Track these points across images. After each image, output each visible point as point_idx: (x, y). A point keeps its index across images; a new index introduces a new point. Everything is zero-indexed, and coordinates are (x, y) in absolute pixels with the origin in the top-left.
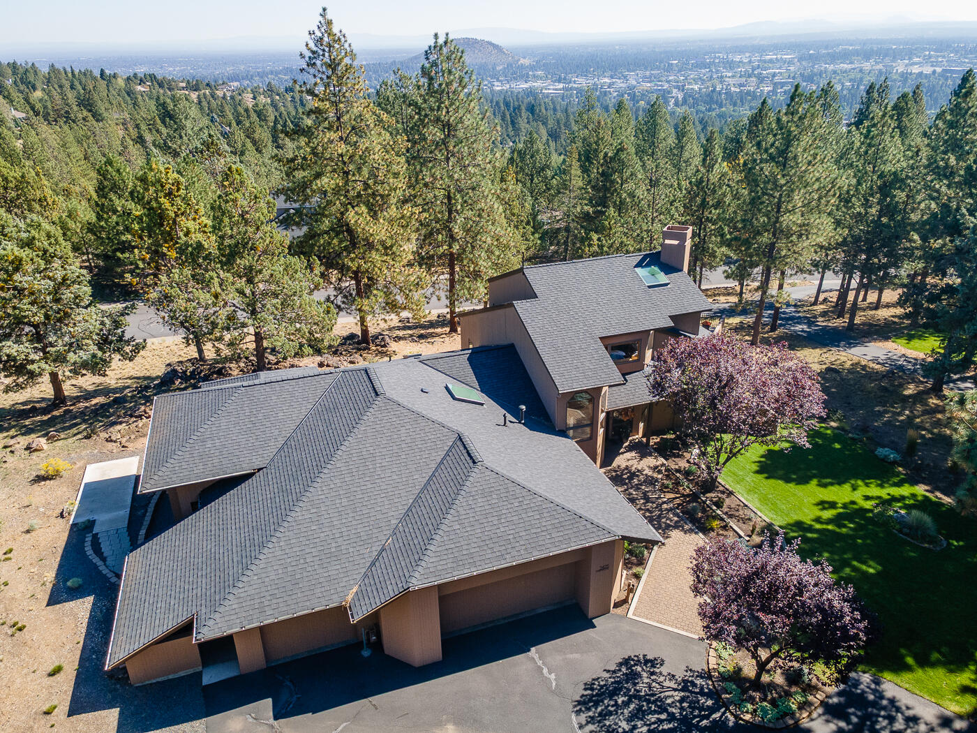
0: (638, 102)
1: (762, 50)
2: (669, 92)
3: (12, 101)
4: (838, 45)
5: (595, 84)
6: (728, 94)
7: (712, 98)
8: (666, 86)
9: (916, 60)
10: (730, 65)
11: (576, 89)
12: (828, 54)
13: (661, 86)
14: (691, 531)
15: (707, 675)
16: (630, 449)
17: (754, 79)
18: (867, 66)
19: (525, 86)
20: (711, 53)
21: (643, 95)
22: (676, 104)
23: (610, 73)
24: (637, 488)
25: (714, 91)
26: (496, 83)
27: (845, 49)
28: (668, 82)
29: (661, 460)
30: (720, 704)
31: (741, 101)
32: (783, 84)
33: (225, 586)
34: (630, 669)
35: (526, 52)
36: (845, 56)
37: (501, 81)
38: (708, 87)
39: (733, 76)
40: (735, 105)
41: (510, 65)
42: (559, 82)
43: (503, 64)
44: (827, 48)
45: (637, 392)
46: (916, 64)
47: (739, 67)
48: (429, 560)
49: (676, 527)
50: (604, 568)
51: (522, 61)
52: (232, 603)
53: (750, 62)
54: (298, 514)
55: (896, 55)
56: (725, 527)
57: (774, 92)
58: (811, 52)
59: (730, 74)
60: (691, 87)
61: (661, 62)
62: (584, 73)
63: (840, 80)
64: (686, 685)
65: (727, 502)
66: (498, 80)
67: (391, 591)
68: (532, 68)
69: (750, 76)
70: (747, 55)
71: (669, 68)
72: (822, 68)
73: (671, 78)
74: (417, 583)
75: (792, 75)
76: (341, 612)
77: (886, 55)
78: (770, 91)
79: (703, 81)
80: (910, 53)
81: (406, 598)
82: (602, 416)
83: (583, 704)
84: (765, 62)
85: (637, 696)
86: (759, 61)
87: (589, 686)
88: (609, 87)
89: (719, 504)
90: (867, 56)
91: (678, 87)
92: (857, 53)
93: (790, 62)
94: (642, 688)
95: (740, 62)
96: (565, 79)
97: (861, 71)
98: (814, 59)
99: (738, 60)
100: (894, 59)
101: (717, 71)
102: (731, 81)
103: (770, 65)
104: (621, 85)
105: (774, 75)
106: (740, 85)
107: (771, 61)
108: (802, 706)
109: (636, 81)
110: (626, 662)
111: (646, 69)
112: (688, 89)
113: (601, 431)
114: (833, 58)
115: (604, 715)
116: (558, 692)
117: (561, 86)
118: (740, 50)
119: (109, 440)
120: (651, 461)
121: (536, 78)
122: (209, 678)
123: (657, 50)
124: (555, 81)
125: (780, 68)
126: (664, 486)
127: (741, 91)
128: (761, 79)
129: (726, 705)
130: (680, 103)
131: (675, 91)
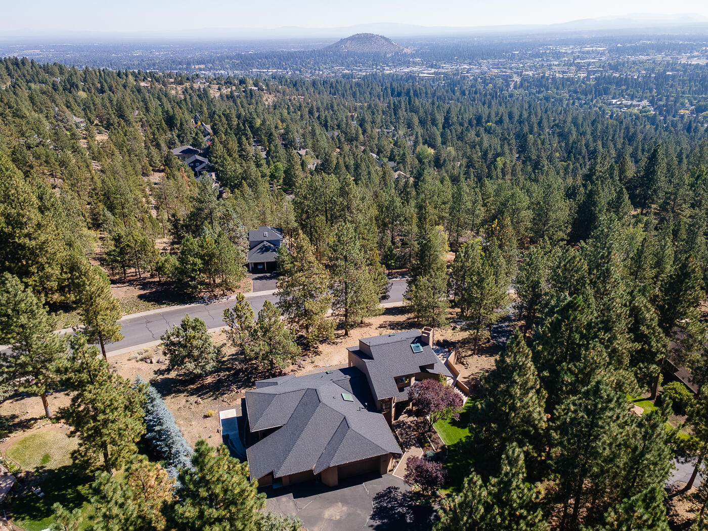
0: (487, 85)
1: (582, 42)
2: (511, 77)
3: (72, 110)
4: (639, 40)
5: (457, 70)
6: (554, 79)
7: (541, 83)
8: (509, 72)
9: (696, 53)
10: (557, 55)
11: (443, 73)
12: (631, 47)
13: (505, 72)
14: (418, 447)
15: (410, 492)
16: (405, 413)
17: (574, 68)
18: (659, 57)
19: (407, 70)
20: (544, 45)
21: (491, 79)
22: (515, 88)
23: (469, 61)
24: (404, 430)
25: (543, 77)
26: (386, 68)
27: (644, 44)
28: (511, 69)
29: (416, 418)
30: (412, 500)
31: (563, 85)
32: (595, 72)
33: (281, 463)
34: (390, 490)
35: (409, 42)
36: (643, 50)
37: (390, 66)
38: (539, 74)
39: (559, 65)
40: (558, 89)
41: (396, 53)
42: (432, 67)
43: (392, 52)
44: (630, 42)
45: (404, 396)
46: (696, 57)
47: (564, 57)
48: (335, 458)
49: (414, 445)
50: (384, 461)
51: (405, 50)
52: (283, 468)
53: (572, 53)
54: (298, 442)
55: (681, 49)
56: (430, 446)
57: (588, 78)
58: (619, 45)
59: (557, 63)
60: (527, 73)
61: (506, 53)
62: (450, 61)
63: (638, 69)
64: (404, 495)
65: (433, 436)
66: (388, 66)
67: (325, 467)
68: (413, 56)
69: (571, 65)
70: (571, 47)
71: (513, 57)
72: (626, 60)
73: (513, 65)
74: (331, 465)
75: (602, 64)
76: (311, 471)
77: (674, 49)
78: (585, 77)
79: (537, 69)
80: (692, 49)
81: (329, 469)
82: (393, 405)
83: (375, 499)
84: (583, 52)
85: (390, 497)
86: (579, 52)
87: (378, 494)
88: (467, 73)
89: (430, 437)
90: (659, 49)
91: (517, 73)
92: (652, 47)
93: (602, 54)
94: (392, 495)
95: (565, 53)
96: (436, 65)
97: (654, 62)
98: (619, 51)
99: (564, 51)
100: (680, 53)
101: (548, 60)
102: (556, 69)
103: (587, 56)
104: (476, 71)
105: (589, 64)
106: (564, 72)
107: (588, 52)
108: (433, 501)
109: (487, 67)
110: (389, 488)
111: (495, 58)
112: (525, 75)
113: (393, 410)
114: (635, 51)
115: (380, 502)
116: (369, 496)
117: (433, 70)
118: (565, 43)
119: (223, 401)
120: (411, 419)
121: (415, 64)
122: (274, 487)
123: (504, 42)
124: (428, 67)
125: (594, 58)
126: (414, 429)
127: (563, 78)
128: (579, 67)
129: (413, 500)
130: (518, 86)
131: (515, 76)
